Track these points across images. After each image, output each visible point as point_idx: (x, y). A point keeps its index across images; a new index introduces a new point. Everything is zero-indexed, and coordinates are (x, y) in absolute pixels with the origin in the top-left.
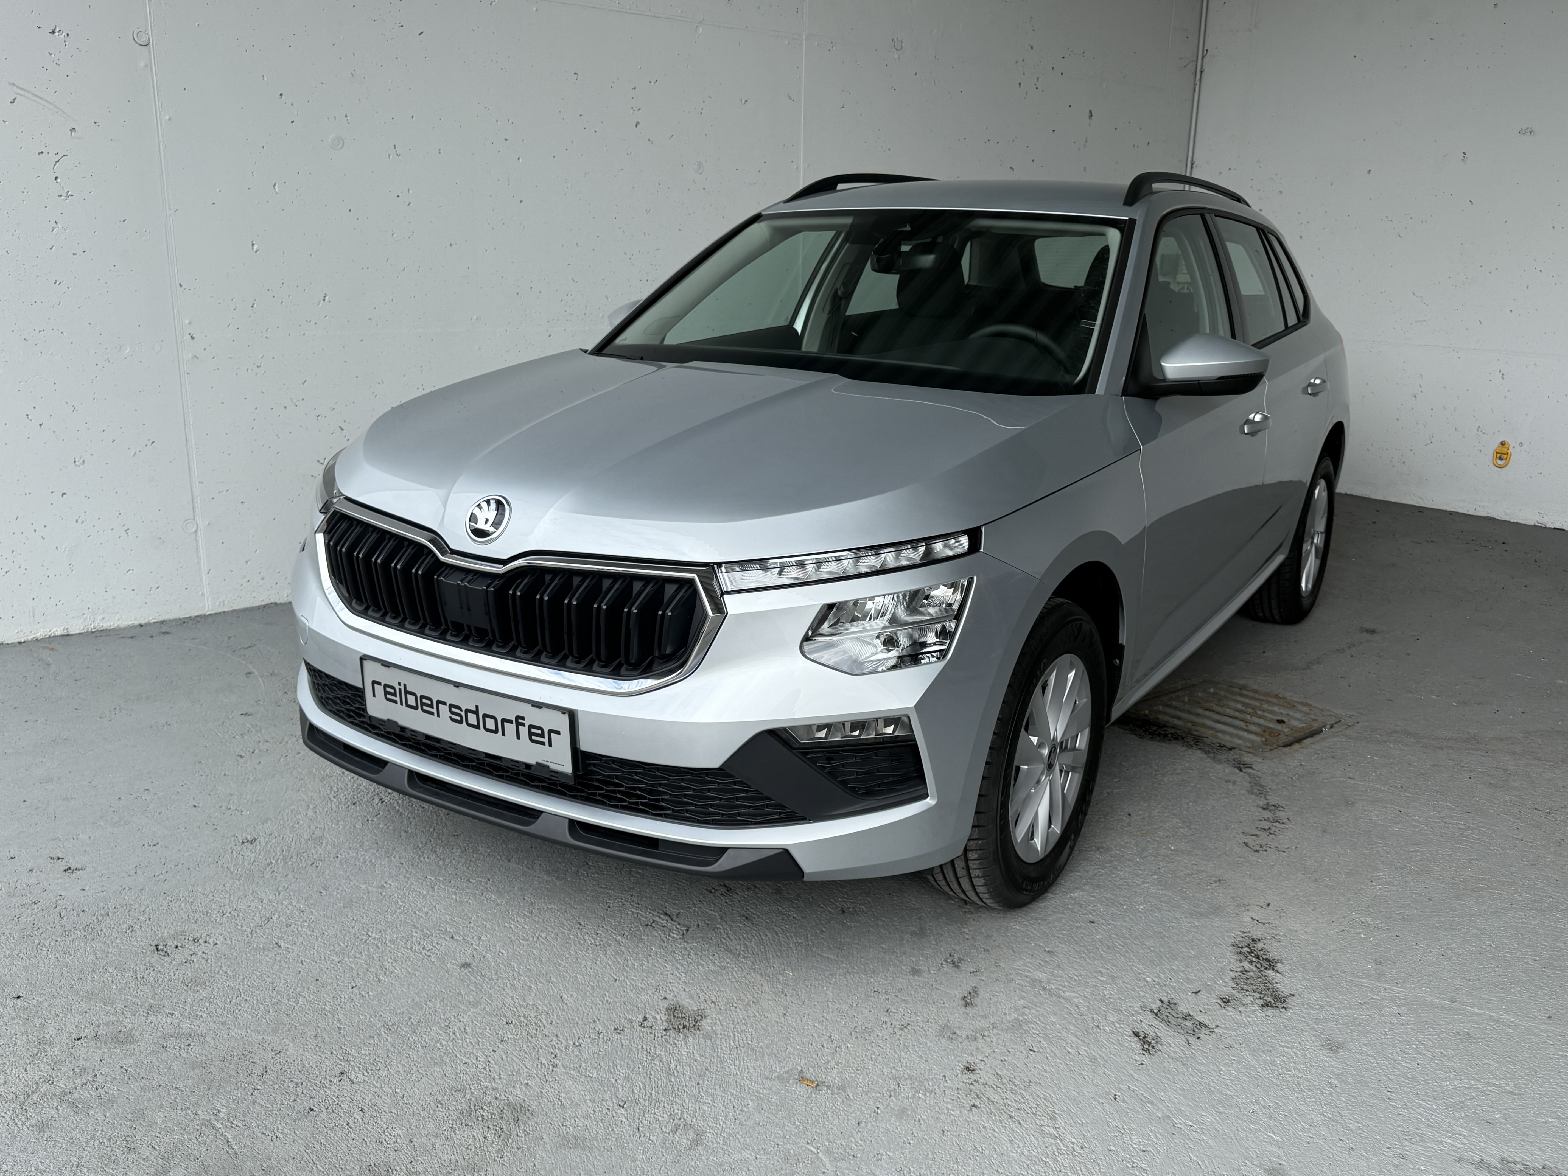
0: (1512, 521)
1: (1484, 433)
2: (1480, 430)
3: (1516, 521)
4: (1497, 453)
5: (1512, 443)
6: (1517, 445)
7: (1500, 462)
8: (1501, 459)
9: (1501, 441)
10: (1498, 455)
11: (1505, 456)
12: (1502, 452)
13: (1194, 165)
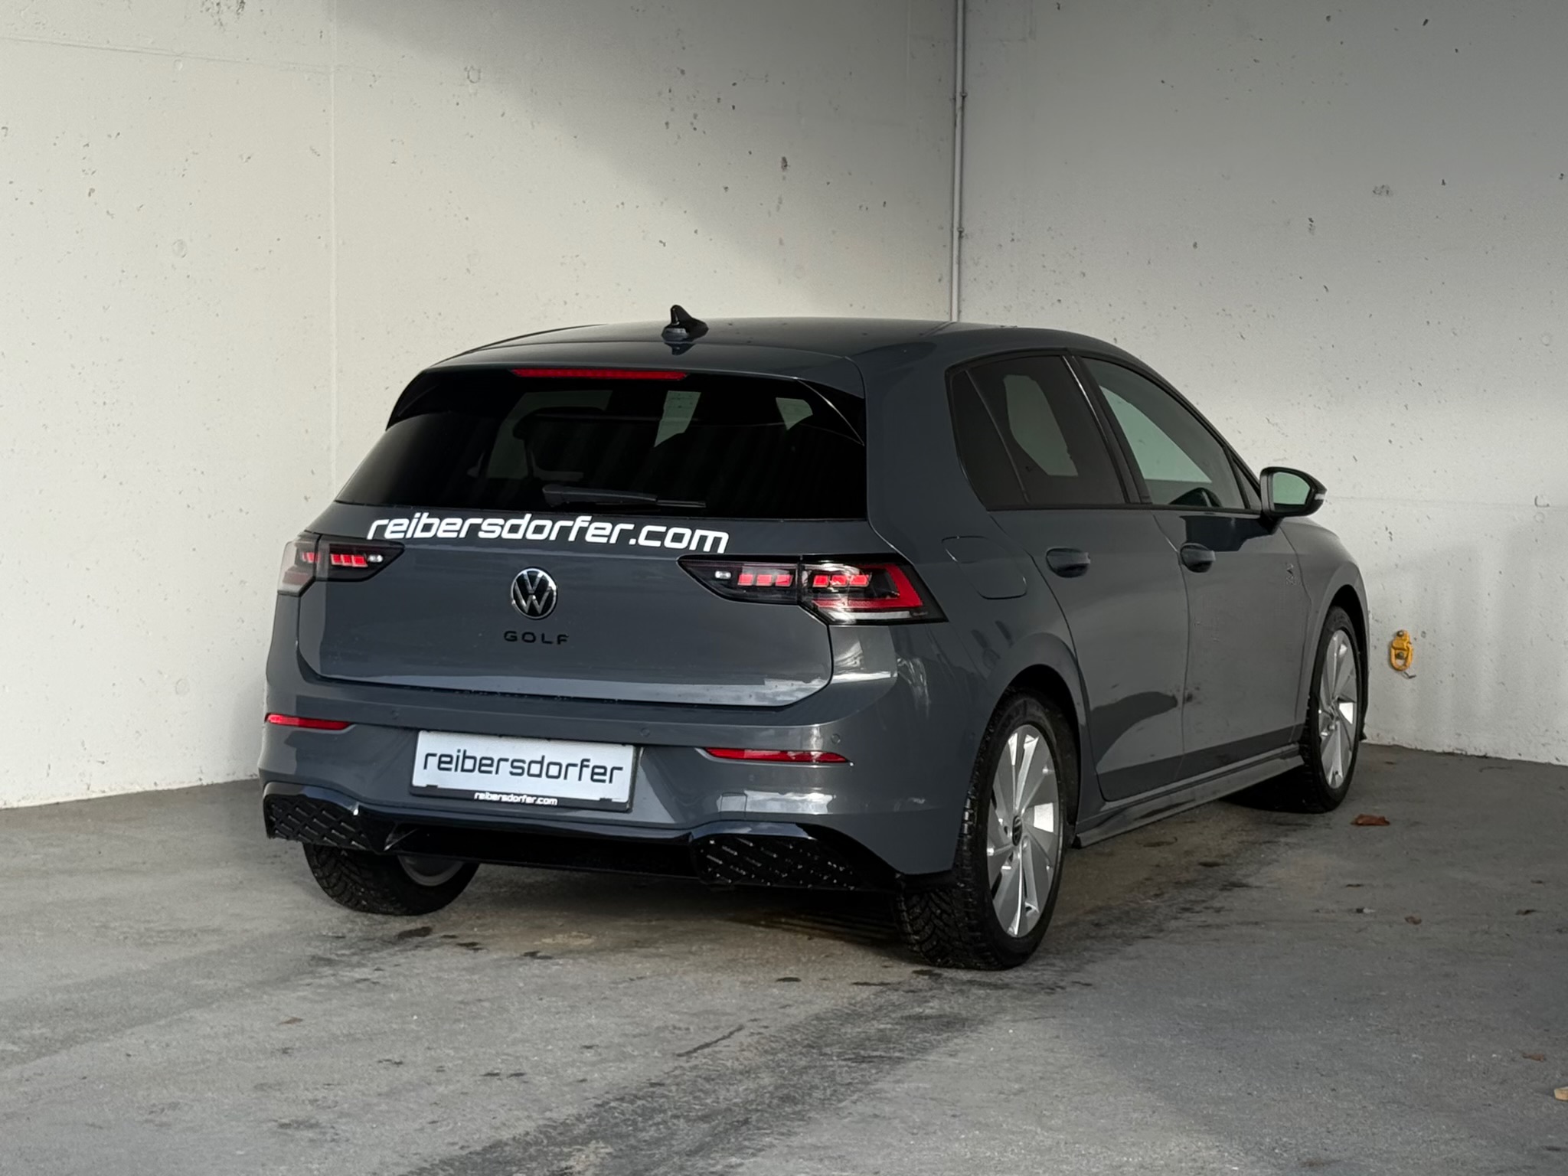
0: (1425, 749)
1: (1377, 620)
3: (1429, 749)
4: (1395, 649)
5: (1410, 634)
6: (1417, 637)
7: (1399, 663)
8: (1398, 656)
9: (1399, 629)
10: (1398, 651)
11: (1405, 653)
12: (1401, 646)
13: (963, 234)
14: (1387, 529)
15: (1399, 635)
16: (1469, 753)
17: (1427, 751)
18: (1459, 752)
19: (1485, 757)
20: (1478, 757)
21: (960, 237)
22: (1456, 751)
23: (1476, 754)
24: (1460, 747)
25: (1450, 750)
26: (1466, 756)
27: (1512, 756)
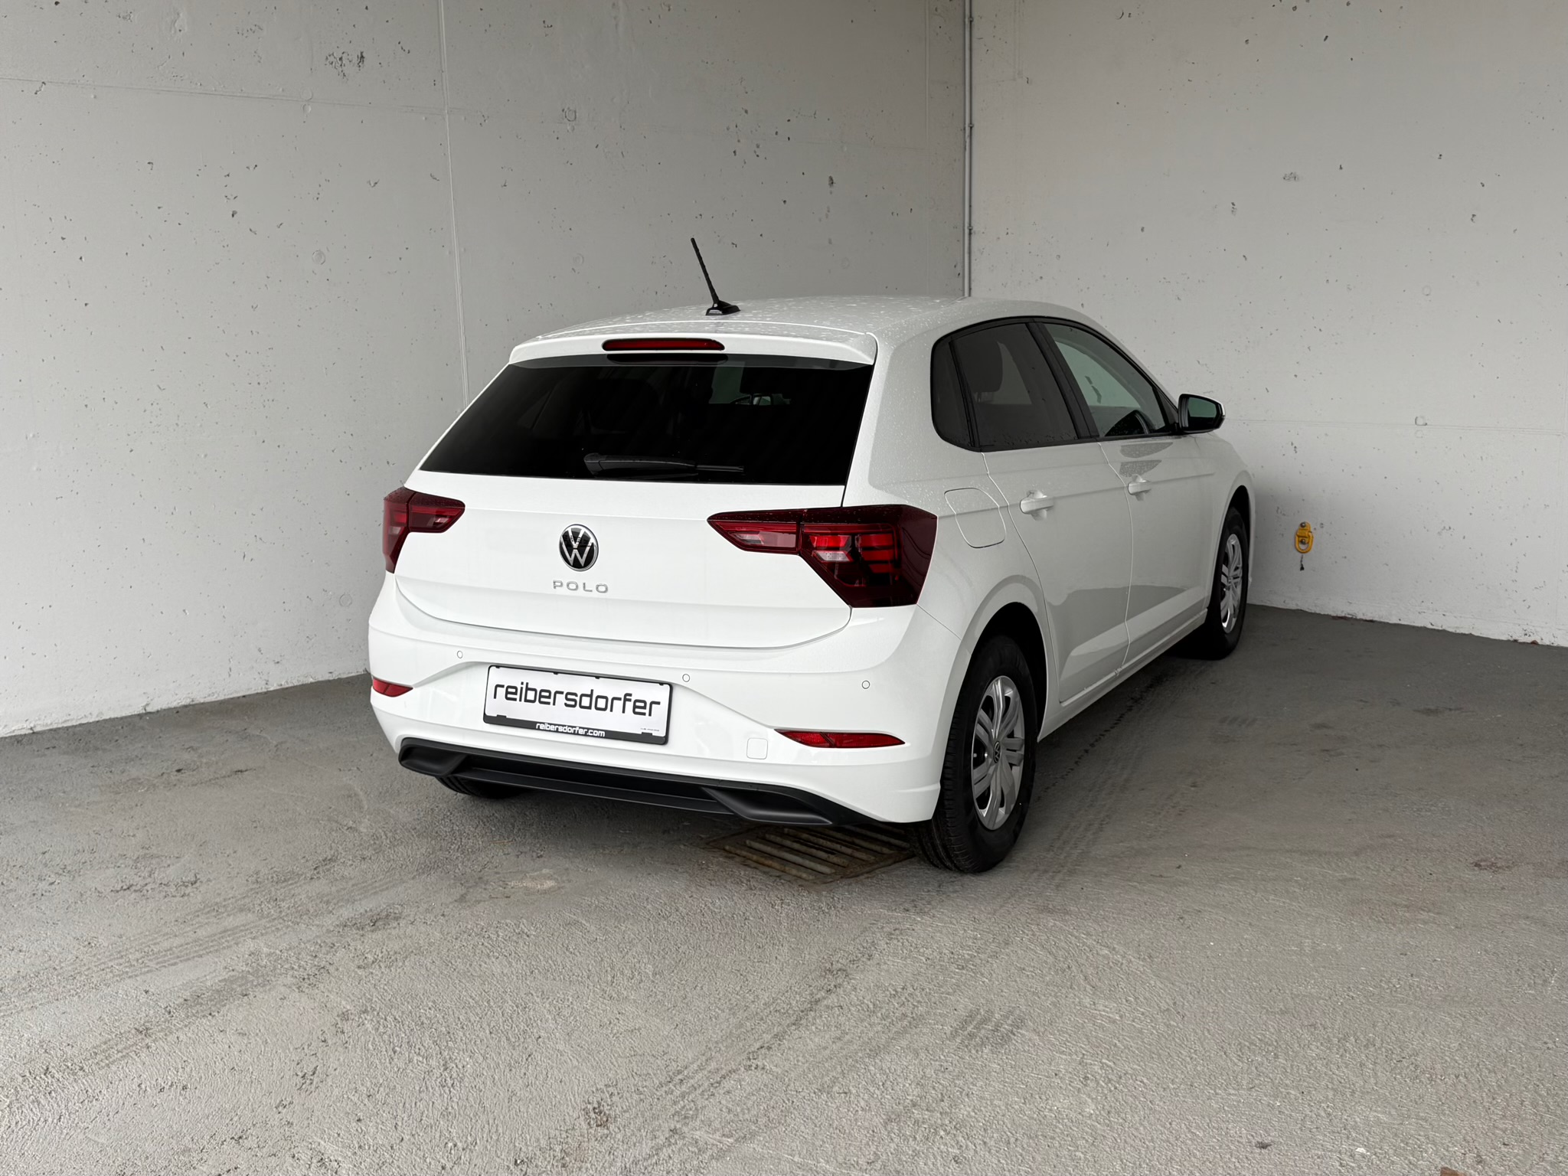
0: (1322, 613)
1: (1284, 515)
2: (1279, 511)
3: (1326, 613)
4: (1299, 536)
5: (1312, 525)
6: (1318, 527)
7: (1303, 547)
8: (1302, 542)
9: (1303, 521)
10: (1300, 539)
11: (1307, 540)
12: (1303, 535)
13: (972, 231)
14: (1292, 444)
15: (1303, 526)
16: (1358, 618)
17: (1324, 615)
18: (1350, 616)
19: (1372, 621)
20: (1366, 621)
21: (970, 234)
22: (1347, 616)
23: (1364, 618)
24: (1351, 612)
25: (1343, 615)
26: (1356, 619)
27: (1394, 620)
